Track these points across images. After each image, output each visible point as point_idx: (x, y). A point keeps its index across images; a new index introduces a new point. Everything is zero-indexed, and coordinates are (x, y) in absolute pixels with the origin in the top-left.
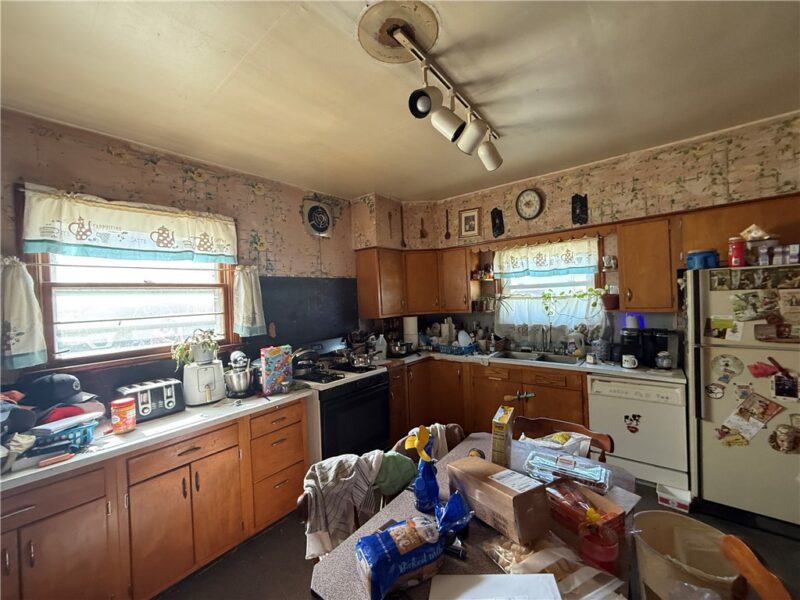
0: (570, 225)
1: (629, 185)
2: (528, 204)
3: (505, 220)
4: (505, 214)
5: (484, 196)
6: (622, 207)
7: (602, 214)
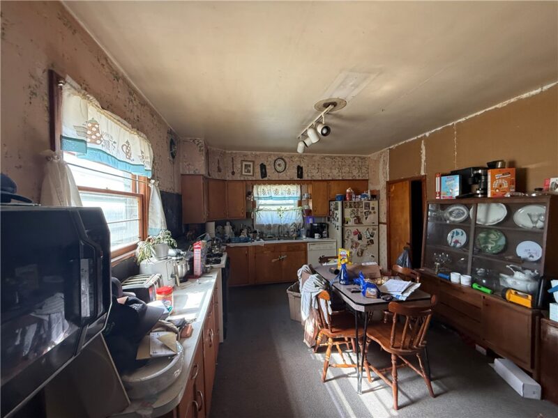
0: (296, 178)
1: (317, 166)
2: (279, 165)
3: (267, 171)
4: (267, 167)
5: (256, 155)
6: (314, 174)
7: (308, 176)
